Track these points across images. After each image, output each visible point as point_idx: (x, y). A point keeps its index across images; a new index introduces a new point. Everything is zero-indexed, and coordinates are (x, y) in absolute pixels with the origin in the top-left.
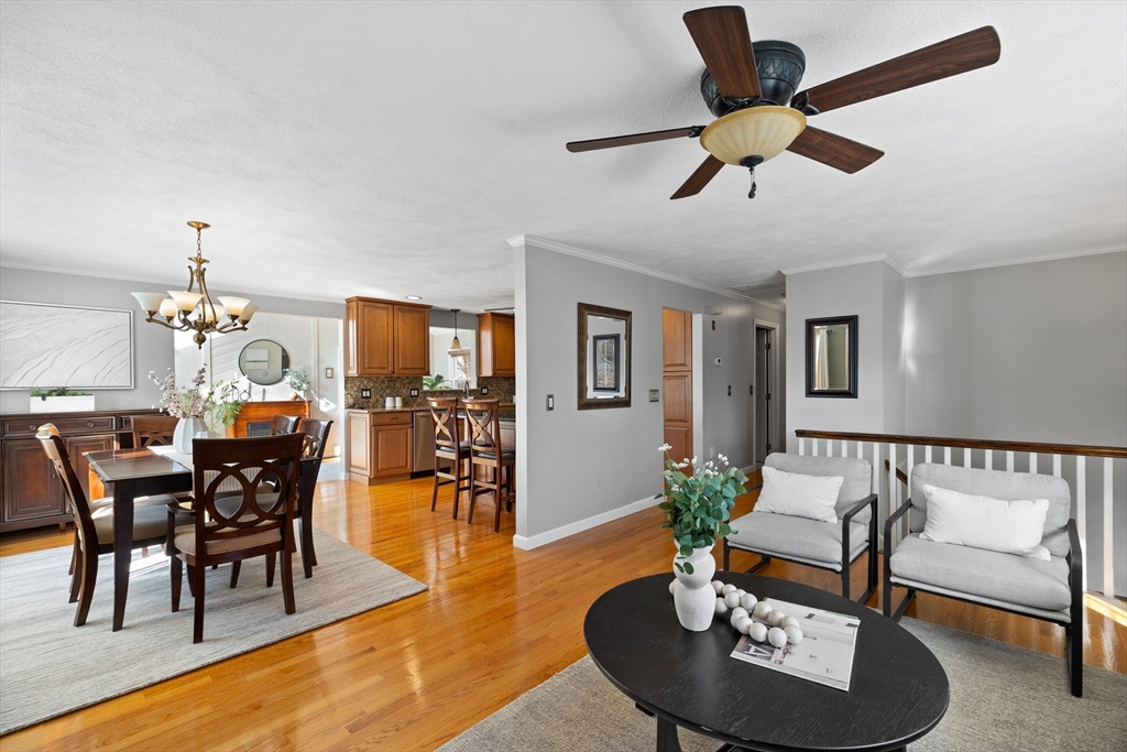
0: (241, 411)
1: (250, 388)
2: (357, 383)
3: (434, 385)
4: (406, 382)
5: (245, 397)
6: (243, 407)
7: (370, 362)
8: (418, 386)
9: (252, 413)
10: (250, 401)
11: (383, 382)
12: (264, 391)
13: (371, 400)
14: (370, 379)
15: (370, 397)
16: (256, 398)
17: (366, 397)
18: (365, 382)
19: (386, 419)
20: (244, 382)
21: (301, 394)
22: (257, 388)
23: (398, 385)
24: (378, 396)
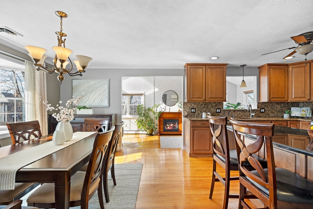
0: (161, 115)
1: (165, 107)
2: (189, 105)
3: (235, 107)
4: (214, 105)
5: (163, 110)
6: (161, 114)
7: (193, 95)
8: (220, 107)
9: (165, 116)
10: (165, 111)
11: (201, 105)
12: (170, 108)
13: (196, 114)
14: (195, 104)
15: (195, 112)
16: (167, 111)
17: (193, 112)
18: (193, 105)
19: (199, 124)
20: (163, 105)
21: (181, 109)
22: (168, 108)
23: (209, 106)
24: (199, 112)
